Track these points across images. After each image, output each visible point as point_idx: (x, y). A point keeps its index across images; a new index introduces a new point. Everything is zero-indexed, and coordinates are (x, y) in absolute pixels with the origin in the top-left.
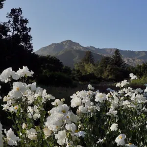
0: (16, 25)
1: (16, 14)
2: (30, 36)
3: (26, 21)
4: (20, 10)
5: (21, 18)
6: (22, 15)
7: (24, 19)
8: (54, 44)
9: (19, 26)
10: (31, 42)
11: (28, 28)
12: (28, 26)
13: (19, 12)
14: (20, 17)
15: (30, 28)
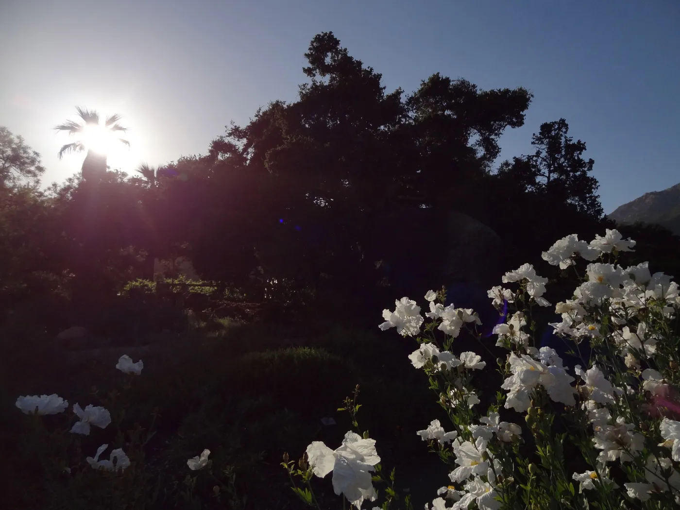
0: (555, 160)
1: (553, 133)
2: (592, 179)
3: (580, 147)
4: (563, 124)
5: (566, 140)
6: (568, 135)
7: (575, 141)
8: (652, 193)
9: (562, 160)
10: (595, 193)
11: (587, 161)
12: (585, 156)
13: (559, 129)
14: (563, 140)
15: (591, 162)
